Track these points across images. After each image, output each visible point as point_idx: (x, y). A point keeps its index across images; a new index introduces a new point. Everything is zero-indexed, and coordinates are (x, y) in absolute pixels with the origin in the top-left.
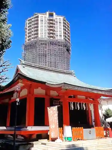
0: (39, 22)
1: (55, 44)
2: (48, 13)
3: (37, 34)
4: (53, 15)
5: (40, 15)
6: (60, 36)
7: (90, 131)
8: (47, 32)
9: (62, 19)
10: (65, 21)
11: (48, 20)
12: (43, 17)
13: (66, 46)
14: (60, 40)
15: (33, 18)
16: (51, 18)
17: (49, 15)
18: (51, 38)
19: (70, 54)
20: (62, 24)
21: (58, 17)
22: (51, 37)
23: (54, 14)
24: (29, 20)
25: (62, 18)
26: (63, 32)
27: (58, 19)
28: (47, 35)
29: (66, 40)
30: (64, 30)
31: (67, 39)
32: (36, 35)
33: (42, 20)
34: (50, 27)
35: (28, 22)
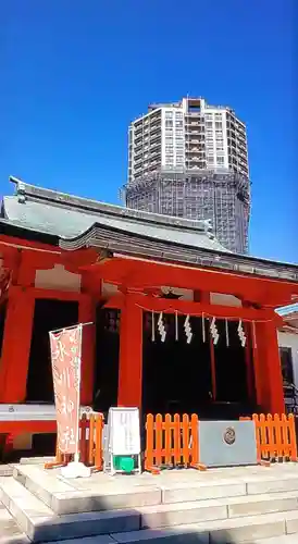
0: (163, 127)
1: (205, 182)
2: (185, 102)
3: (158, 158)
4: (199, 107)
5: (164, 110)
6: (220, 160)
7: (231, 431)
8: (184, 150)
9: (224, 116)
10: (233, 119)
11: (186, 118)
12: (173, 114)
13: (235, 186)
14: (218, 170)
15: (145, 119)
16: (194, 115)
17: (190, 107)
18: (196, 168)
19: (246, 206)
20: (225, 129)
21: (214, 111)
22: (193, 163)
23: (203, 102)
24: (136, 125)
25: (224, 112)
26: (226, 151)
27: (213, 116)
28: (184, 159)
29: (235, 169)
30: (229, 144)
31: (239, 168)
32: (155, 162)
33: (171, 122)
34: (193, 137)
35: (134, 129)
